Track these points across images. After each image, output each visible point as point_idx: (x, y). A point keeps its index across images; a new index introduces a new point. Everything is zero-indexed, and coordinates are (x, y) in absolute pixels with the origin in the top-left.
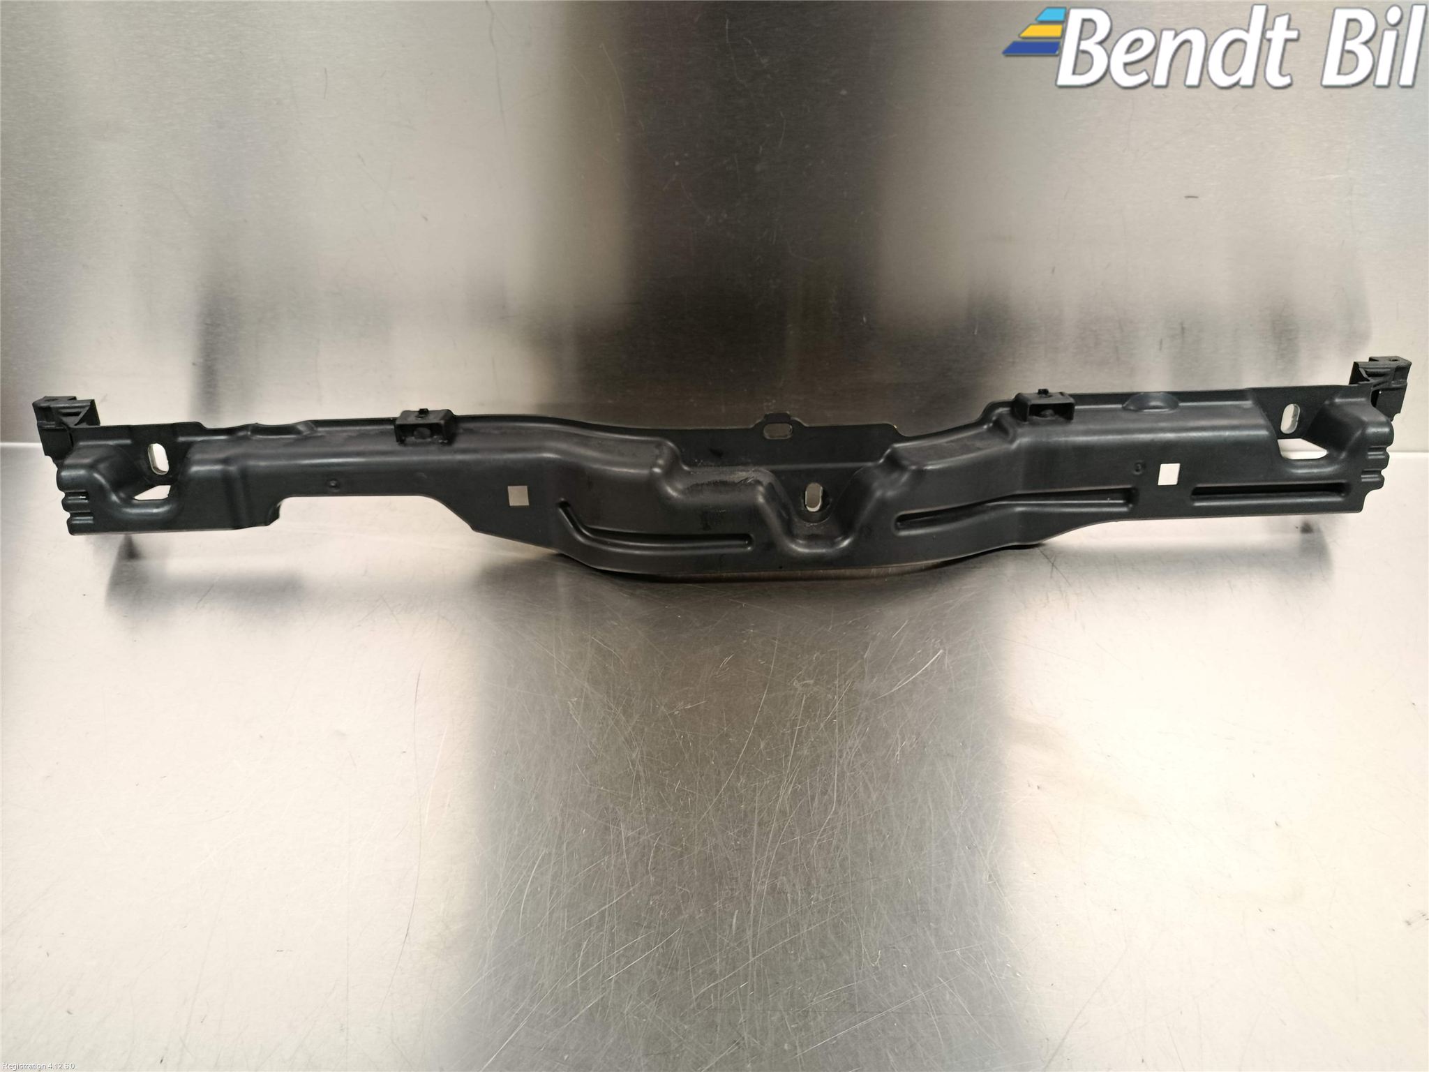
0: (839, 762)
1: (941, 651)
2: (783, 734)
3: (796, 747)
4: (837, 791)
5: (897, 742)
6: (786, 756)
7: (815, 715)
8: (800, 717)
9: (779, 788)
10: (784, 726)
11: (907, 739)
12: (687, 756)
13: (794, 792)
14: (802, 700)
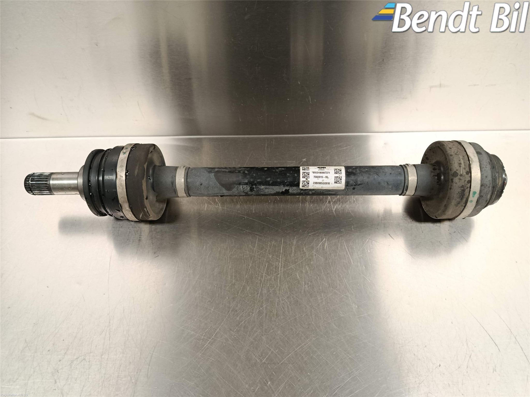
0: (278, 296)
1: (325, 239)
2: (257, 283)
3: (261, 289)
4: (277, 310)
5: (302, 286)
6: (257, 294)
7: (271, 273)
8: (264, 274)
9: (253, 310)
10: (258, 278)
11: (307, 284)
12: (217, 295)
13: (259, 311)
14: (266, 265)
